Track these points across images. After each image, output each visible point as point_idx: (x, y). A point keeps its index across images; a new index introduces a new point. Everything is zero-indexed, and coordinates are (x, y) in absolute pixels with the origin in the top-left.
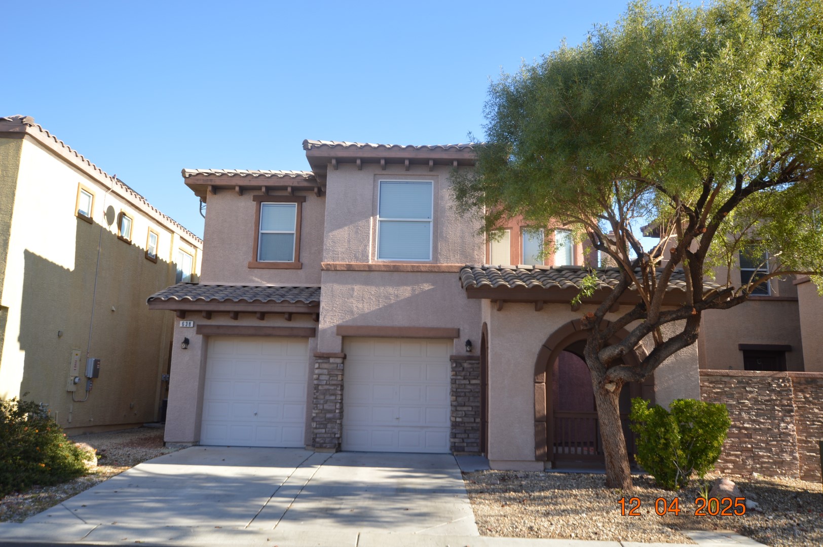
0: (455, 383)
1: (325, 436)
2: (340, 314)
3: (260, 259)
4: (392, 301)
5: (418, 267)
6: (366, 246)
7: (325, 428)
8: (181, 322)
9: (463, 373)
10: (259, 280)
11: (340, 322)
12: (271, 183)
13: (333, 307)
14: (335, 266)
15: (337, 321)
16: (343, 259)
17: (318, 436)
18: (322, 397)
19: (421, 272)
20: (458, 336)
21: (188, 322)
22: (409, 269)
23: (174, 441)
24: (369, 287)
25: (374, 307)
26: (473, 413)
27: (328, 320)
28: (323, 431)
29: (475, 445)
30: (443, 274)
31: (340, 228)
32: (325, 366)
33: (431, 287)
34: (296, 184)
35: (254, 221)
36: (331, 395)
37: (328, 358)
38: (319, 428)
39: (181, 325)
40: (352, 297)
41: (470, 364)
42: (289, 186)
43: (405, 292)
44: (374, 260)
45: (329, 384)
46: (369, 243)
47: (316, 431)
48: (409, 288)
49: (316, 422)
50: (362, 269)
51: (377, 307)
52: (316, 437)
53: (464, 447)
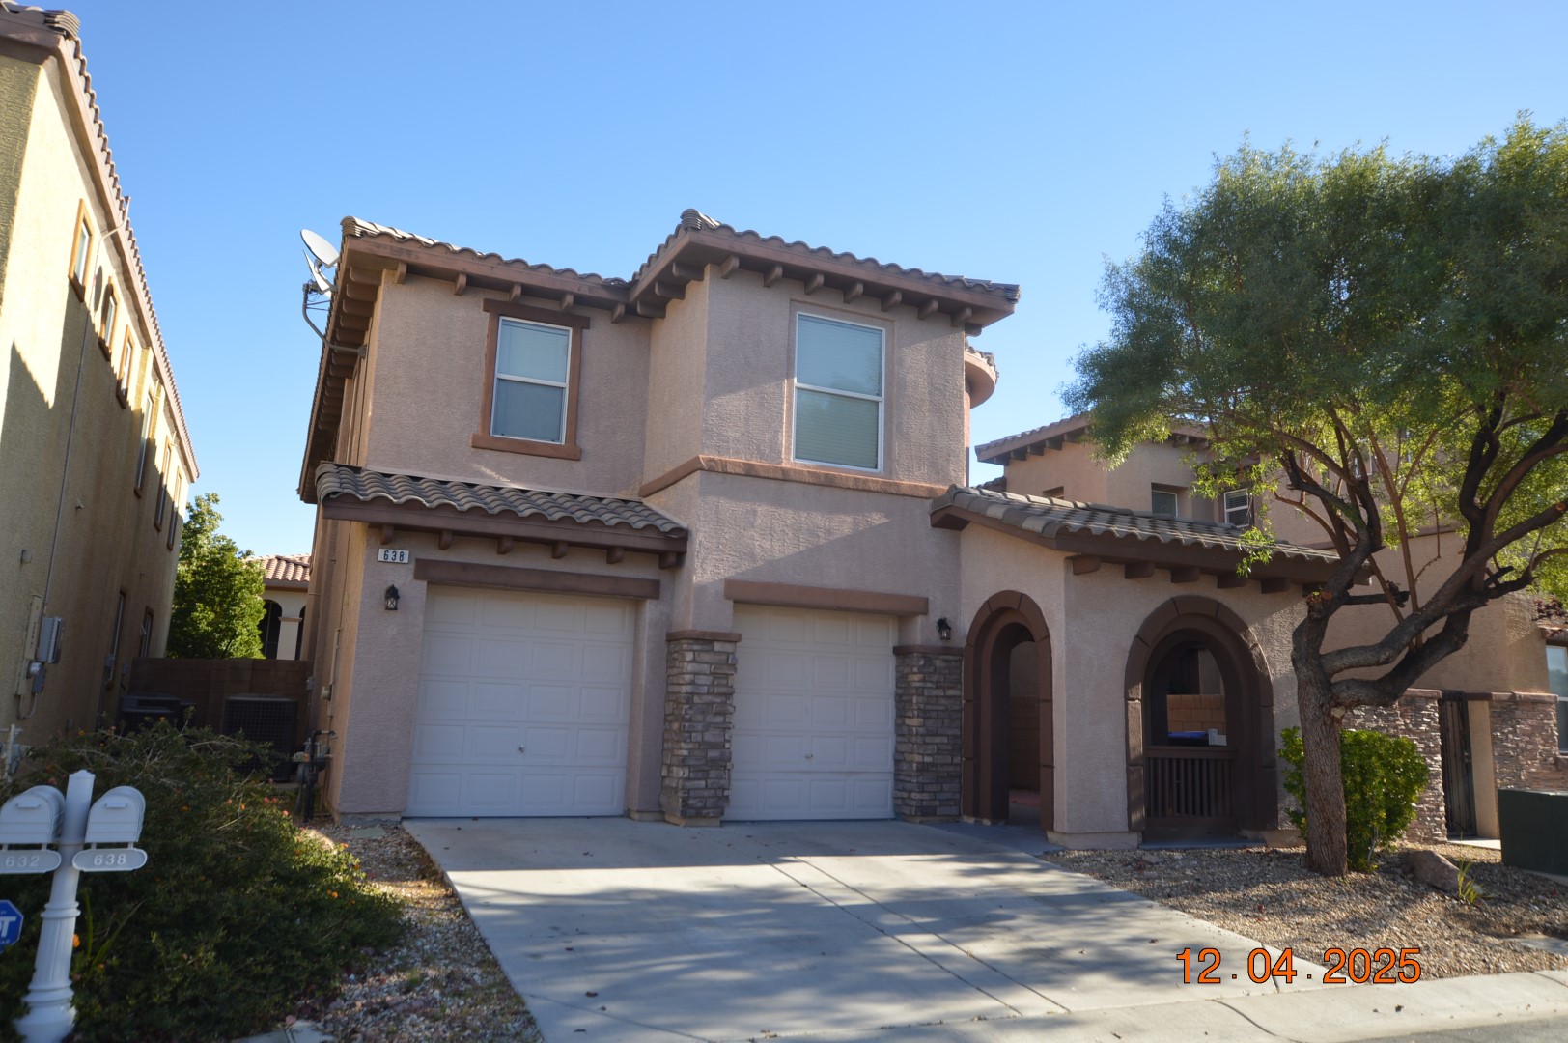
0: (923, 695)
1: (706, 793)
2: (731, 558)
3: (495, 432)
4: (822, 541)
5: (865, 481)
6: (777, 432)
7: (706, 779)
8: (382, 551)
9: (935, 678)
10: (493, 474)
11: (730, 573)
12: (535, 280)
13: (719, 543)
14: (724, 464)
15: (727, 571)
16: (737, 453)
17: (692, 793)
18: (700, 717)
19: (869, 491)
20: (925, 613)
21: (398, 552)
22: (850, 484)
23: (360, 811)
24: (782, 511)
25: (790, 550)
26: (950, 748)
27: (709, 568)
28: (702, 783)
29: (952, 803)
30: (901, 498)
31: (731, 392)
32: (706, 657)
33: (884, 520)
34: (585, 291)
35: (484, 351)
36: (717, 714)
37: (711, 642)
38: (694, 779)
39: (381, 558)
40: (753, 527)
41: (945, 661)
42: (571, 293)
43: (843, 525)
44: (789, 459)
45: (713, 694)
46: (782, 427)
47: (689, 784)
48: (849, 519)
49: (690, 766)
50: (772, 475)
51: (796, 550)
52: (689, 797)
53: (936, 807)
